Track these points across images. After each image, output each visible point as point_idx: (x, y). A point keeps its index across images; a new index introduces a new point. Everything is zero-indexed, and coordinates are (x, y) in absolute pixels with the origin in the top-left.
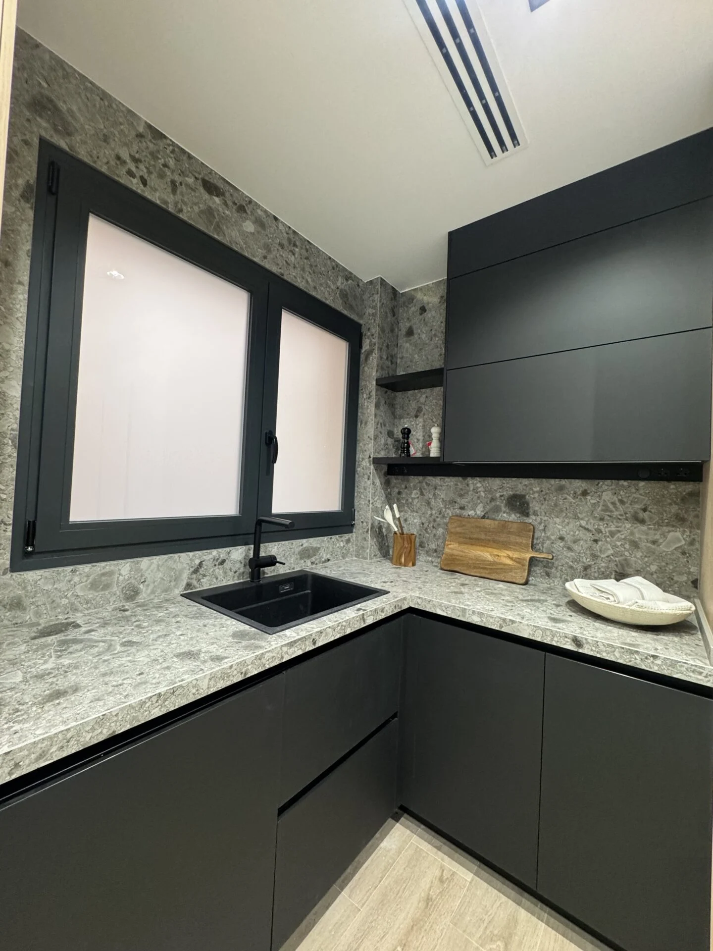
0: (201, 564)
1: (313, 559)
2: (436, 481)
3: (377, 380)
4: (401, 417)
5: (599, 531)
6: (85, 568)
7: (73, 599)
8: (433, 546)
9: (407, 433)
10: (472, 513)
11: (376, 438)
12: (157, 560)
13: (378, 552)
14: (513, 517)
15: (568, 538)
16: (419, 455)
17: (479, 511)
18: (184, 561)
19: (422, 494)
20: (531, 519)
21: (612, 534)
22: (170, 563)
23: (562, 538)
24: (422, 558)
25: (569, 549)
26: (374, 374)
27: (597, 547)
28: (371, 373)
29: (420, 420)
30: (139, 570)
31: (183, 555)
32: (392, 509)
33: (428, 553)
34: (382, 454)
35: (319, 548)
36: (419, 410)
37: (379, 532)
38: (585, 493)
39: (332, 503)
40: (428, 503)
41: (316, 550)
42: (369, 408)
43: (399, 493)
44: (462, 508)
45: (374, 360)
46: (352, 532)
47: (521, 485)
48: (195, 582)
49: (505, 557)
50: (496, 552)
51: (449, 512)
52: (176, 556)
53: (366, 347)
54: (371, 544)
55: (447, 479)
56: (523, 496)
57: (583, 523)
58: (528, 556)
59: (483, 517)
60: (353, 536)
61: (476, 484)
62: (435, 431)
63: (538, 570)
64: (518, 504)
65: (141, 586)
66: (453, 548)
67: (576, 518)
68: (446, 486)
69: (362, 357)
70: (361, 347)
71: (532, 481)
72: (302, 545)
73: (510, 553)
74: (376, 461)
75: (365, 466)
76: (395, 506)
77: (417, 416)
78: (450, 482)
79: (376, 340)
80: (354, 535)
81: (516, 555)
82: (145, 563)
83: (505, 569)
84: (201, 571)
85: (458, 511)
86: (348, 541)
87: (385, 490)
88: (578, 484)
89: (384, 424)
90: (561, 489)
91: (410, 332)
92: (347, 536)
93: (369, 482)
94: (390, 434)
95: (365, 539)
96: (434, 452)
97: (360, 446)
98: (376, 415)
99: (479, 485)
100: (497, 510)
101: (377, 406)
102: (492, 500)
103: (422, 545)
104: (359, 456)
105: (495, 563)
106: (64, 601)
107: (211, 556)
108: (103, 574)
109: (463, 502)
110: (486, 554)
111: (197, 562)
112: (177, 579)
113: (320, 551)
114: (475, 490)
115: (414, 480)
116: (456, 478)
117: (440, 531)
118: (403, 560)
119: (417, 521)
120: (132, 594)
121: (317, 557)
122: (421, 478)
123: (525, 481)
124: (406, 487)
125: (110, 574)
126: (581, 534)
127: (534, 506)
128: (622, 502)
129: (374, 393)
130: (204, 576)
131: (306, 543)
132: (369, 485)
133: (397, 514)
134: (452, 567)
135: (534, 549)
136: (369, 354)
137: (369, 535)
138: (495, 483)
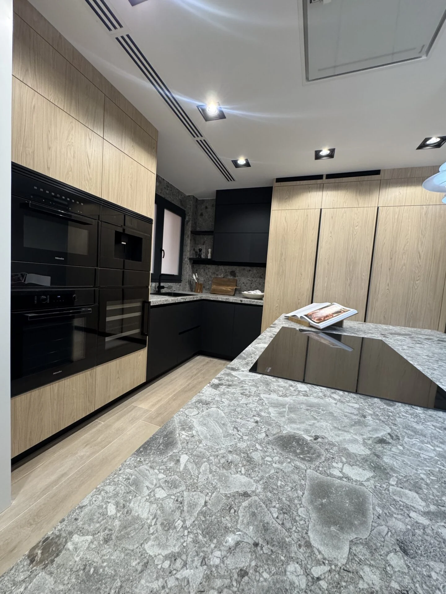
2: (209, 266)
3: (191, 231)
4: (198, 244)
5: (252, 281)
8: (208, 287)
9: (200, 250)
10: (220, 276)
11: (190, 251)
13: (190, 289)
14: (232, 277)
15: (245, 283)
16: (204, 258)
17: (222, 276)
19: (205, 271)
20: (236, 278)
21: (255, 281)
23: (244, 283)
24: (204, 291)
25: (245, 286)
26: (190, 229)
27: (252, 285)
29: (204, 246)
33: (206, 290)
34: (192, 257)
35: (173, 286)
36: (204, 242)
37: (190, 283)
38: (250, 271)
39: (175, 272)
40: (206, 273)
42: (188, 241)
43: (197, 270)
45: (190, 224)
46: (181, 282)
49: (229, 288)
50: (226, 287)
51: (213, 276)
53: (187, 219)
54: (188, 286)
55: (213, 266)
56: (234, 271)
57: (249, 278)
58: (235, 288)
59: (224, 278)
60: (182, 284)
61: (221, 267)
62: (210, 250)
63: (237, 292)
64: (233, 274)
66: (214, 287)
67: (247, 277)
68: (212, 268)
69: (186, 222)
70: (185, 219)
71: (237, 267)
72: (168, 285)
73: (230, 287)
74: (190, 259)
75: (186, 260)
76: (196, 274)
77: (203, 244)
78: (214, 267)
79: (190, 217)
81: (232, 288)
83: (229, 292)
85: (216, 276)
86: (180, 285)
87: (192, 269)
88: (248, 268)
89: (192, 246)
90: (244, 269)
91: (202, 215)
92: (180, 284)
93: (188, 266)
94: (194, 250)
95: (186, 285)
96: (209, 257)
97: (184, 253)
98: (190, 244)
100: (227, 275)
101: (191, 240)
102: (226, 272)
103: (204, 287)
104: (184, 257)
105: (226, 290)
109: (217, 273)
110: (224, 288)
114: (221, 269)
115: (202, 266)
116: (215, 266)
117: (210, 282)
118: (199, 291)
119: (203, 279)
121: (172, 289)
122: (204, 265)
123: (235, 267)
124: (200, 268)
126: (248, 281)
127: (237, 274)
128: (258, 273)
129: (190, 236)
131: (170, 284)
132: (187, 267)
133: (197, 277)
134: (214, 292)
135: (236, 286)
136: (188, 221)
137: (187, 284)
138: (227, 267)
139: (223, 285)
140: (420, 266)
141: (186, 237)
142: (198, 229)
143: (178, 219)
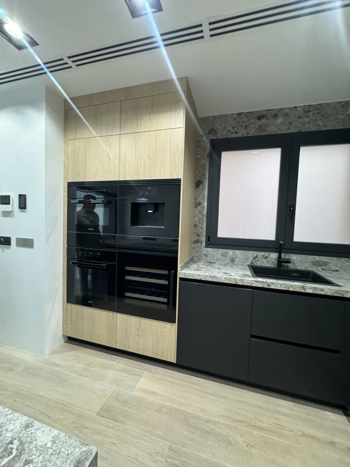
0: (257, 256)
1: (324, 267)
6: (221, 250)
7: (218, 258)
12: (240, 252)
18: (251, 254)
22: (245, 254)
30: (235, 254)
31: (250, 252)
35: (329, 263)
41: (326, 264)
48: (254, 262)
52: (247, 252)
65: (236, 259)
72: (314, 259)
82: (237, 252)
84: (257, 259)
106: (216, 258)
107: (261, 254)
108: (225, 253)
111: (255, 255)
112: (248, 259)
113: (329, 264)
120: (233, 260)
121: (327, 267)
125: (227, 253)
130: (258, 261)
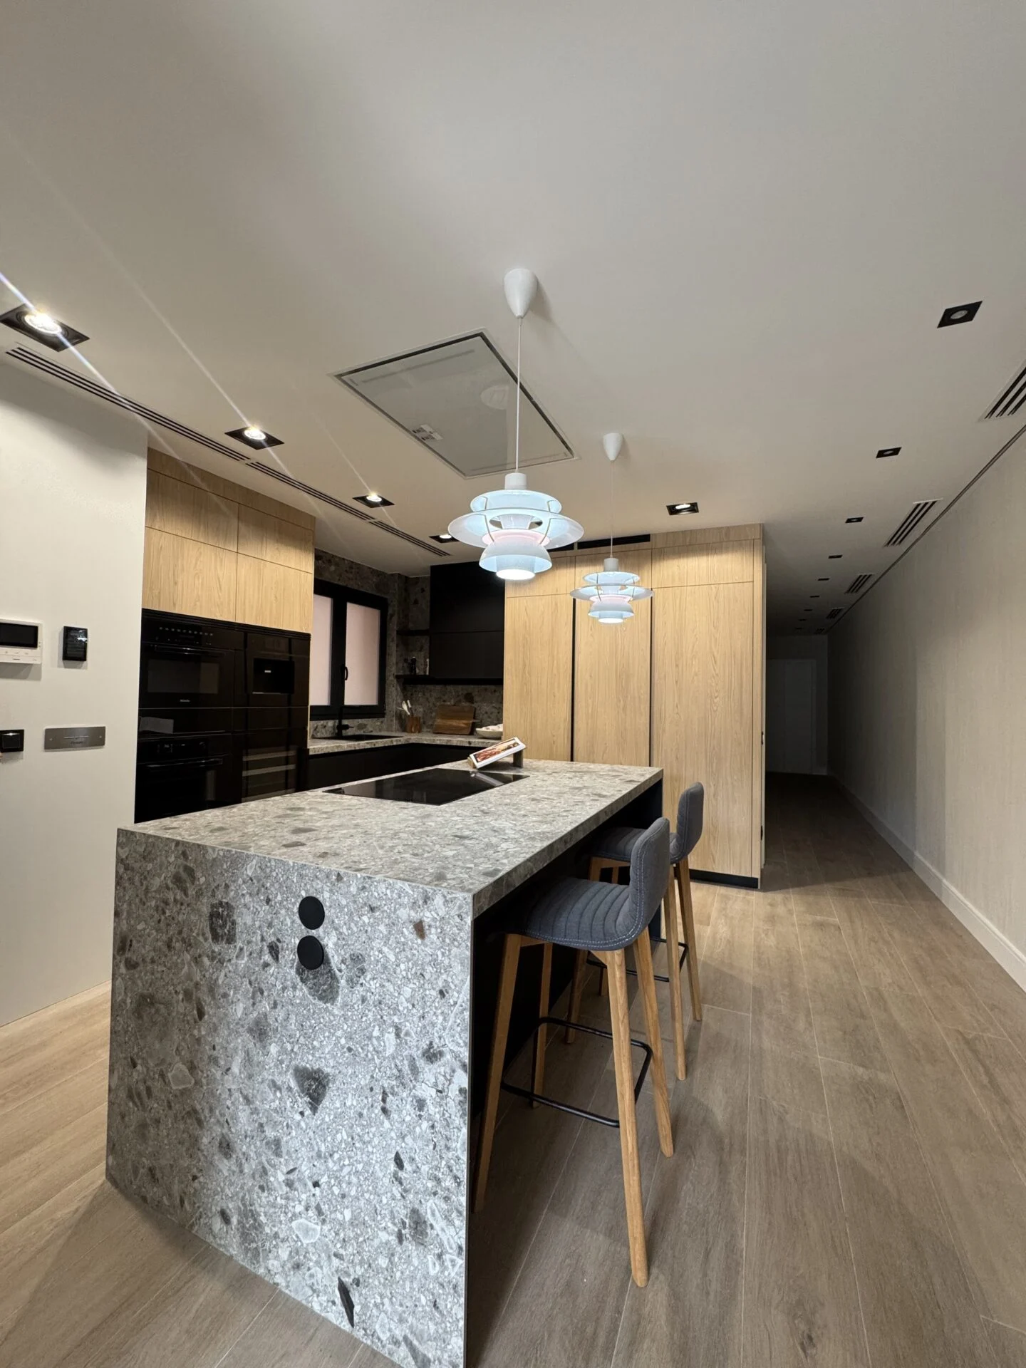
1: (364, 730)
2: (431, 687)
3: (397, 631)
4: (412, 651)
5: (500, 708)
8: (430, 723)
9: (414, 661)
10: (449, 703)
11: (397, 663)
13: (399, 728)
14: (467, 704)
15: (489, 712)
16: (422, 673)
17: (452, 702)
19: (424, 695)
20: (475, 705)
23: (486, 713)
24: (425, 730)
25: (489, 717)
26: (395, 627)
27: (499, 715)
28: (393, 627)
29: (422, 653)
32: (407, 704)
33: (427, 727)
34: (401, 673)
35: (367, 724)
36: (419, 648)
37: (400, 716)
38: (495, 691)
39: (371, 699)
40: (427, 699)
41: (365, 725)
42: (393, 648)
43: (412, 695)
44: (444, 701)
45: (395, 619)
46: (384, 717)
47: (470, 688)
49: (461, 724)
50: (458, 721)
51: (438, 704)
53: (390, 611)
54: (395, 723)
55: (435, 686)
56: (471, 694)
57: (494, 705)
58: (471, 722)
59: (454, 705)
61: (450, 688)
62: (428, 660)
64: (469, 698)
66: (439, 721)
67: (492, 703)
68: (436, 690)
69: (388, 618)
70: (387, 611)
71: (474, 686)
73: (464, 721)
74: (398, 677)
75: (391, 679)
76: (408, 701)
77: (420, 651)
78: (437, 688)
79: (396, 609)
80: (386, 719)
81: (467, 722)
83: (462, 729)
84: (317, 730)
85: (442, 703)
86: (382, 722)
87: (402, 693)
88: (493, 687)
89: (401, 655)
90: (486, 690)
91: (416, 602)
92: (381, 719)
93: (394, 689)
94: (405, 662)
95: (392, 721)
97: (388, 668)
98: (397, 651)
99: (452, 689)
100: (460, 701)
101: (397, 646)
102: (458, 696)
103: (424, 723)
104: (387, 674)
105: (457, 726)
107: (321, 724)
109: (446, 698)
110: (455, 723)
111: (316, 725)
113: (367, 726)
114: (451, 692)
115: (419, 687)
116: (441, 686)
117: (434, 714)
118: (413, 730)
119: (421, 710)
121: (366, 729)
122: (423, 686)
123: (472, 687)
124: (415, 691)
126: (493, 710)
127: (476, 698)
129: (395, 638)
130: (318, 732)
131: (360, 721)
132: (394, 691)
133: (410, 706)
134: (438, 731)
135: (474, 718)
136: (392, 616)
137: (394, 718)
138: (460, 687)
139: (452, 718)
140: (717, 675)
141: (389, 640)
142: (411, 626)
143: (374, 614)
